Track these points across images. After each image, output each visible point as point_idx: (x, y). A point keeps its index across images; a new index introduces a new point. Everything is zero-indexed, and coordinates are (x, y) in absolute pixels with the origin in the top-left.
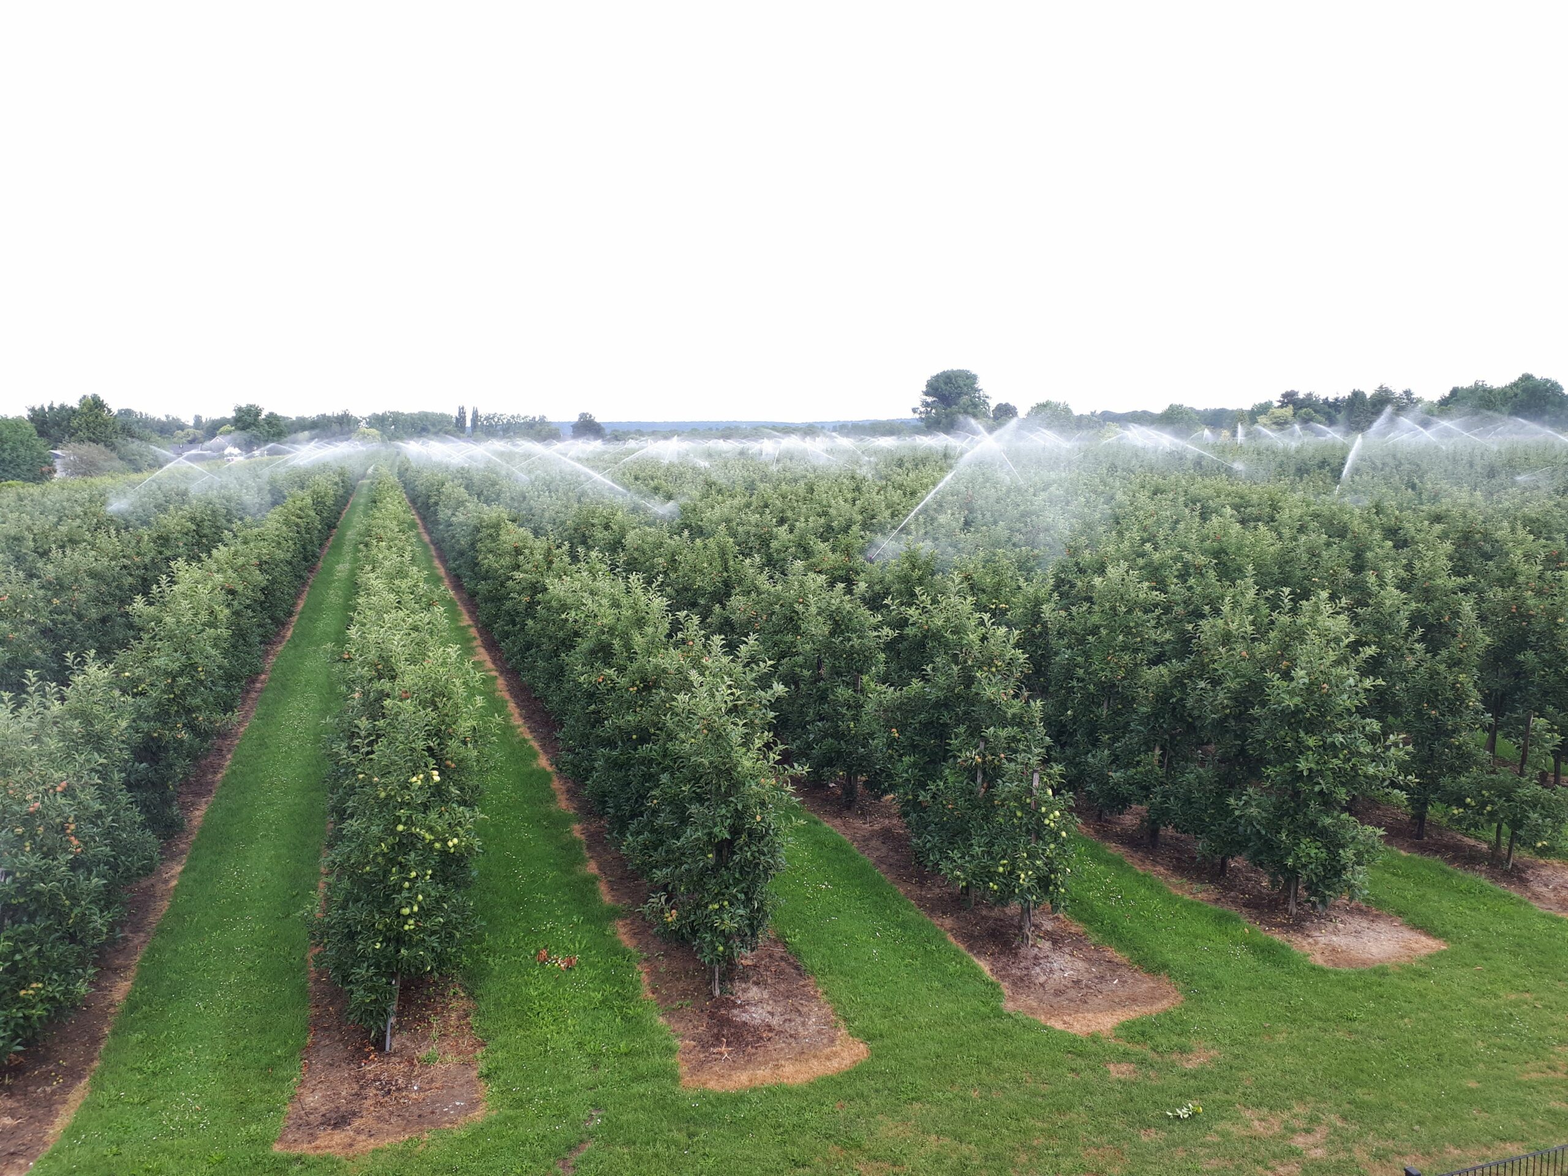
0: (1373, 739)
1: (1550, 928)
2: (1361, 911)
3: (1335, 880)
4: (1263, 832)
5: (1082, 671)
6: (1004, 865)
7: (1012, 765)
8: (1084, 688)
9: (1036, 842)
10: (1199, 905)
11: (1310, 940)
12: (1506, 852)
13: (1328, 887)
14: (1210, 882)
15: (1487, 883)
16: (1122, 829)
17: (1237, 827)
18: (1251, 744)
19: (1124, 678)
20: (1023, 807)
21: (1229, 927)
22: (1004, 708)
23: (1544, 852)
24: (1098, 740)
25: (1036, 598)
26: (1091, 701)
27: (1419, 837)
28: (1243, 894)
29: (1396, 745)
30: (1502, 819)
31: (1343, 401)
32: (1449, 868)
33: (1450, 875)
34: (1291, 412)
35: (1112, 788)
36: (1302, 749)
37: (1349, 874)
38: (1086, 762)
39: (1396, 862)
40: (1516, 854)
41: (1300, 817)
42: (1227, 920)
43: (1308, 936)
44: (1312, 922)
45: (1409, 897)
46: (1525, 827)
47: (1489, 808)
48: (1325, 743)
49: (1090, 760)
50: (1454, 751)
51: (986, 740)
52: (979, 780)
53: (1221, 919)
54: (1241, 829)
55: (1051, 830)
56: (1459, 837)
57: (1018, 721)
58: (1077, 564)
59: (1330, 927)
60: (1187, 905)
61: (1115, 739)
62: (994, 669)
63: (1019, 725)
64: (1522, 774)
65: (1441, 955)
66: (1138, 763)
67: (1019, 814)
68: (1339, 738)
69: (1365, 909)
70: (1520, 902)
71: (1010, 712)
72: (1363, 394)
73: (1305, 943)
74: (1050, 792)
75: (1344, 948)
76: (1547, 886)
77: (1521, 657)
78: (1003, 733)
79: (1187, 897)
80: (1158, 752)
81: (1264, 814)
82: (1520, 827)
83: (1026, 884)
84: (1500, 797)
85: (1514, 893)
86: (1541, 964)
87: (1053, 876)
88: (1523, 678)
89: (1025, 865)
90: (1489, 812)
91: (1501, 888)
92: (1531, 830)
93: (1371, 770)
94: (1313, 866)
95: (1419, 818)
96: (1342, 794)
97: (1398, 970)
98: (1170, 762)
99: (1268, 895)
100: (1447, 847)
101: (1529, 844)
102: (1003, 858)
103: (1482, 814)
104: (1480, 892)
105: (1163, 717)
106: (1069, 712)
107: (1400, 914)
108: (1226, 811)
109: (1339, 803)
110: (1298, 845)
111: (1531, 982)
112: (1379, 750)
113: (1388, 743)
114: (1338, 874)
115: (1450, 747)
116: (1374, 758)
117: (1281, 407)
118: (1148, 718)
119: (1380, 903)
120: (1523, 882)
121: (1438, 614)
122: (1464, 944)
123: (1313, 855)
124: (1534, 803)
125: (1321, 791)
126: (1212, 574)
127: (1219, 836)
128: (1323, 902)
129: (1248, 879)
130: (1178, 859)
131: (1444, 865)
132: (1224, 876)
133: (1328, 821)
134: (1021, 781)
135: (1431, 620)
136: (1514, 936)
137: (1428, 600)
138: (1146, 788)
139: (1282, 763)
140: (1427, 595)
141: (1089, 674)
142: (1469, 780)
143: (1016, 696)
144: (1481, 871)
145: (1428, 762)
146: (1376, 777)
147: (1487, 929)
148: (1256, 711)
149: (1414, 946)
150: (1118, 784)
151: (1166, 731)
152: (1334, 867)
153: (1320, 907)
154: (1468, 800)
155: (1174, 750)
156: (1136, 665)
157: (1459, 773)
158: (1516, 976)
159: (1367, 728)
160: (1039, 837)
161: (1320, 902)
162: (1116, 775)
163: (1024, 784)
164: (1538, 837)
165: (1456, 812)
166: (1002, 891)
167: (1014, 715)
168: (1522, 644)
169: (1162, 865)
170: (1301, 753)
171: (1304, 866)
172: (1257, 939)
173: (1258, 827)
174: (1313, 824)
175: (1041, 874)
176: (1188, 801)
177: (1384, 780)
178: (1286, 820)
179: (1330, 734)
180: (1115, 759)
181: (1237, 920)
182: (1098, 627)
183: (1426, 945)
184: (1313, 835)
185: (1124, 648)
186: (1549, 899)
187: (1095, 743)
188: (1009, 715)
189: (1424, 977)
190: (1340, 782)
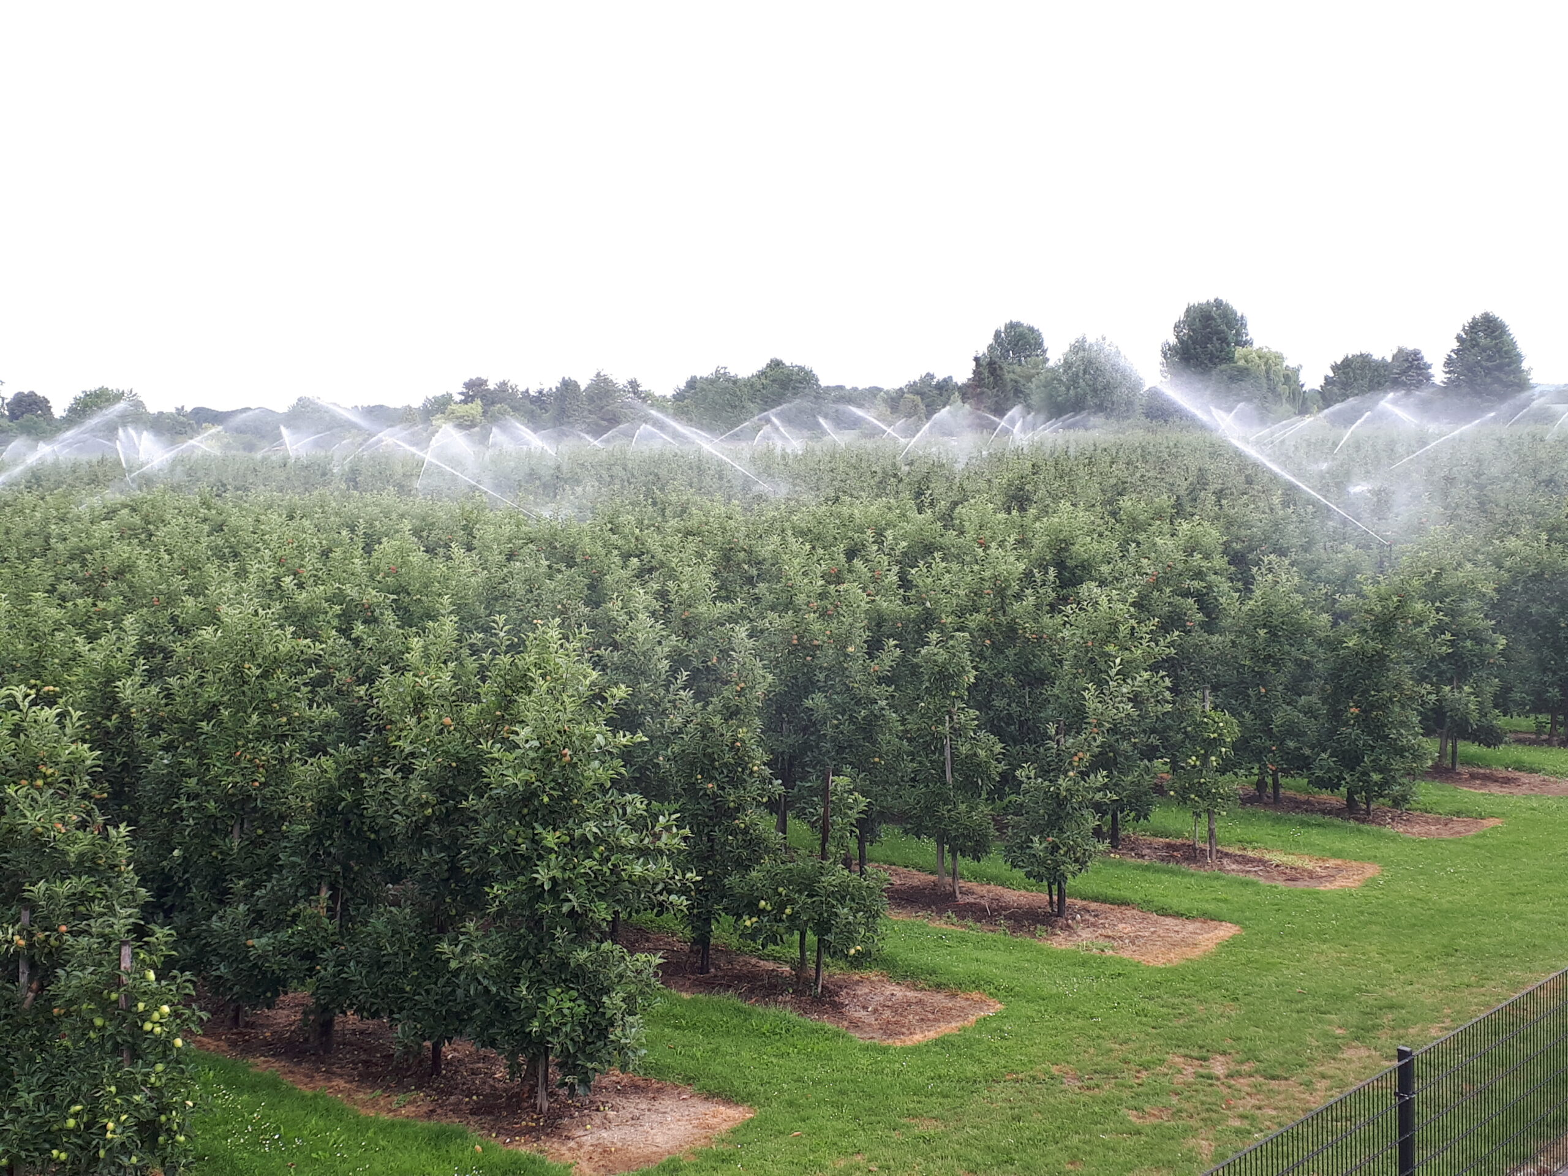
0: (638, 825)
1: (876, 1062)
2: (637, 1087)
3: (600, 1044)
4: (494, 989)
5: (194, 780)
6: (76, 1115)
7: (84, 940)
8: (200, 809)
9: (133, 1064)
10: (403, 1125)
11: (572, 1144)
12: (813, 973)
13: (591, 1058)
14: (419, 1088)
15: (794, 1017)
16: (273, 1033)
17: (454, 991)
18: (466, 857)
19: (264, 785)
20: (105, 1007)
21: (453, 1148)
22: (61, 846)
23: (859, 962)
24: (227, 891)
25: (108, 669)
26: (213, 827)
27: (704, 970)
28: (469, 1096)
29: (667, 829)
30: (806, 923)
31: (549, 395)
32: (746, 1006)
33: (748, 1015)
34: (480, 409)
35: (255, 965)
36: (540, 852)
37: (618, 1031)
38: (210, 931)
39: (678, 1010)
40: (825, 973)
41: (544, 957)
42: (450, 1137)
43: (568, 1138)
44: (572, 1117)
45: (698, 1054)
46: (834, 930)
47: (788, 911)
48: (572, 839)
49: (215, 924)
50: (740, 837)
51: (32, 906)
52: (23, 979)
53: (439, 1139)
54: (460, 992)
55: (157, 1040)
56: (753, 961)
57: (88, 865)
58: (173, 619)
59: (598, 1119)
60: (386, 1129)
61: (258, 885)
62: (40, 782)
63: (90, 872)
64: (824, 856)
65: (747, 1125)
66: (296, 916)
67: (99, 1022)
68: (591, 828)
69: (641, 1083)
70: (837, 1034)
71: (73, 852)
72: (576, 385)
73: (564, 1150)
74: (151, 975)
75: (619, 1145)
76: (865, 1008)
77: (808, 703)
78: (63, 889)
79: (385, 1117)
80: (325, 894)
81: (493, 961)
82: (828, 931)
83: (118, 1138)
84: (800, 892)
85: (829, 1024)
86: (871, 1111)
87: (163, 1118)
88: (812, 734)
89: (115, 1106)
90: (788, 916)
91: (811, 1021)
92: (842, 932)
93: (638, 869)
94: (568, 1028)
95: (702, 941)
96: (602, 912)
97: (693, 1159)
98: (345, 909)
99: (505, 1090)
100: (740, 978)
101: (839, 954)
102: (74, 1102)
103: (781, 920)
104: (788, 1030)
105: (330, 837)
106: (176, 853)
107: (689, 1080)
108: (435, 966)
109: (598, 927)
110: (544, 1000)
111: (861, 1139)
112: (646, 841)
113: (657, 829)
114: (603, 1034)
115: (734, 832)
116: (643, 852)
117: (465, 402)
118: (306, 842)
119: (660, 1070)
120: (837, 1008)
121: (704, 654)
122: (774, 1104)
123: (566, 1011)
124: (842, 894)
125: (572, 912)
126: (389, 616)
127: (428, 1009)
128: (585, 1082)
129: (474, 1072)
130: (365, 1063)
131: (739, 1003)
132: (439, 1074)
133: (583, 955)
134: (101, 965)
135: (695, 663)
136: (835, 1081)
137: (688, 636)
138: (310, 956)
139: (514, 878)
140: (688, 629)
141: (207, 784)
142: (760, 875)
143: (83, 825)
144: (785, 1003)
145: (708, 857)
146: (644, 880)
147: (800, 1080)
148: (471, 802)
149: (711, 1121)
150: (263, 957)
151: (336, 861)
152: (596, 1024)
153: (580, 1090)
154: (763, 903)
155: (350, 889)
156: (282, 761)
157: (748, 868)
158: (843, 1134)
159: (629, 810)
160: (136, 1055)
161: (580, 1081)
162: (260, 943)
163: (107, 969)
164: (851, 940)
165: (748, 923)
166: (75, 1160)
167: (81, 856)
168: (809, 686)
169: (341, 1076)
170: (540, 857)
171: (556, 1030)
172: (495, 1157)
173: (485, 982)
174: (563, 964)
175: (145, 1115)
176: (378, 965)
177: (656, 884)
178: (527, 965)
179: (580, 825)
180: (258, 920)
181: (461, 1135)
182: (215, 706)
183: (727, 1116)
184: (565, 981)
185: (263, 734)
186: (870, 1025)
187: (223, 897)
188: (72, 858)
189: (729, 1162)
190: (598, 894)
